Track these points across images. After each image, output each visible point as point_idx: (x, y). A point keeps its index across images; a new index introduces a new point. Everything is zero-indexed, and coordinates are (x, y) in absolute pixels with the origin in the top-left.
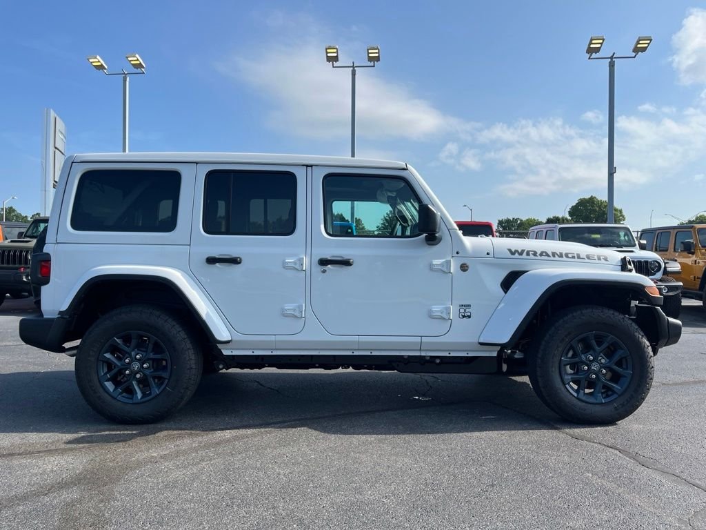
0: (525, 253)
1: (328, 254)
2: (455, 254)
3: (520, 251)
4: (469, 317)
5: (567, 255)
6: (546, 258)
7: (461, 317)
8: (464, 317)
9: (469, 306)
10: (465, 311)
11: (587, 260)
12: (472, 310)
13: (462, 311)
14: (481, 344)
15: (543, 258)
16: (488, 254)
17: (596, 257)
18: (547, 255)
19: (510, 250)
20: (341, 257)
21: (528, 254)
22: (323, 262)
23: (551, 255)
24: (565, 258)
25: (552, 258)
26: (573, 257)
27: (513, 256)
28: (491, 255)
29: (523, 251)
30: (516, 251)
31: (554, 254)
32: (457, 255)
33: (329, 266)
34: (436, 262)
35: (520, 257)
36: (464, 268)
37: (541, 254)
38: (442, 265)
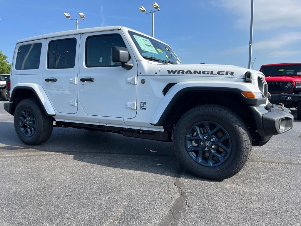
0: (177, 72)
1: (85, 76)
2: (139, 74)
3: (174, 71)
4: (145, 109)
5: (204, 73)
6: (189, 74)
7: (141, 109)
8: (143, 109)
9: (145, 103)
10: (143, 105)
11: (218, 75)
12: (147, 105)
13: (142, 105)
14: (151, 124)
15: (188, 74)
16: (156, 73)
17: (225, 73)
18: (191, 72)
19: (168, 71)
20: (90, 77)
21: (179, 73)
22: (83, 80)
23: (193, 72)
24: (202, 74)
25: (193, 75)
26: (208, 74)
27: (170, 74)
28: (158, 74)
29: (176, 71)
30: (172, 71)
31: (195, 72)
32: (140, 75)
33: (85, 81)
34: (129, 79)
35: (174, 74)
36: (143, 82)
37: (187, 73)
38: (131, 80)
